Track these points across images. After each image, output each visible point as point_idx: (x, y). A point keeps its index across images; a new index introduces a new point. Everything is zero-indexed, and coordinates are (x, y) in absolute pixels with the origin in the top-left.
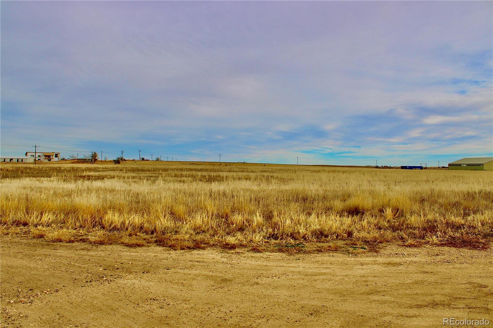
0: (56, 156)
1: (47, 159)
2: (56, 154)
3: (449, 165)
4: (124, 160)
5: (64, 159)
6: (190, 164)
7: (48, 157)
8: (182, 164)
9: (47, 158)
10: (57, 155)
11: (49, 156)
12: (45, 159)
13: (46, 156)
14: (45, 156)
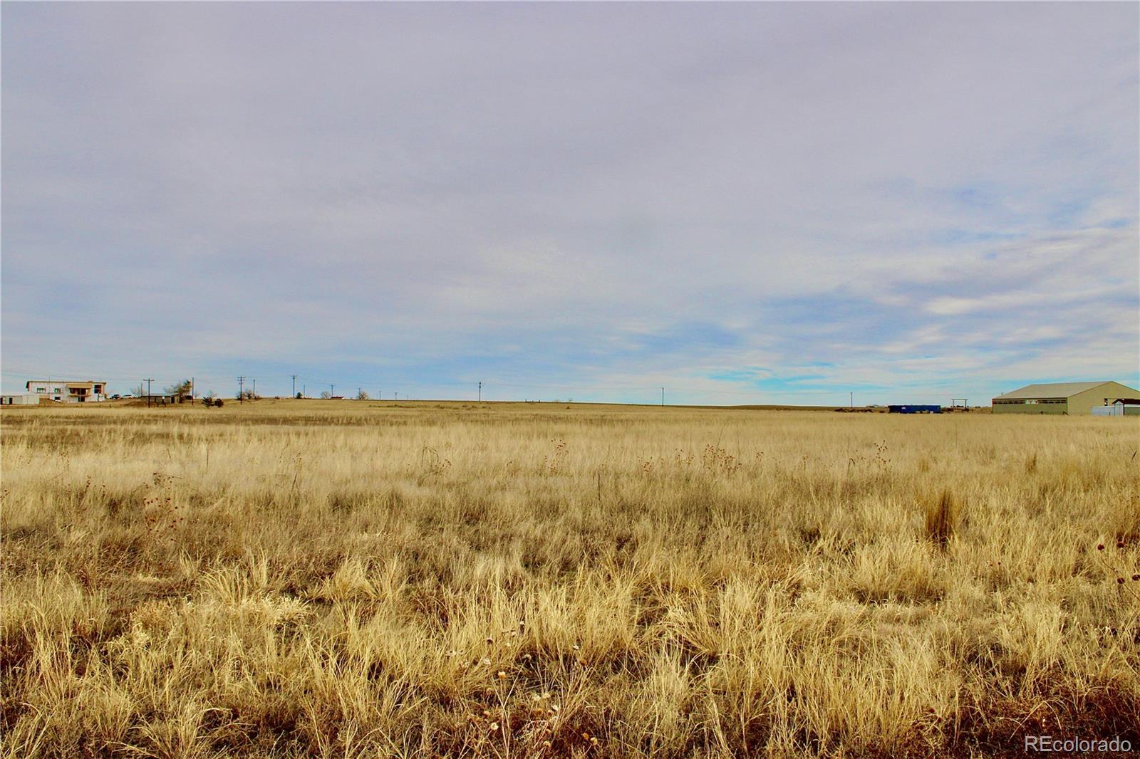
0: (98, 389)
1: (75, 396)
2: (96, 387)
3: (995, 402)
4: (257, 399)
5: (117, 398)
6: (388, 407)
7: (80, 393)
8: (370, 406)
9: (76, 394)
10: (100, 386)
11: (83, 391)
12: (71, 396)
13: (73, 390)
14: (70, 389)
